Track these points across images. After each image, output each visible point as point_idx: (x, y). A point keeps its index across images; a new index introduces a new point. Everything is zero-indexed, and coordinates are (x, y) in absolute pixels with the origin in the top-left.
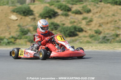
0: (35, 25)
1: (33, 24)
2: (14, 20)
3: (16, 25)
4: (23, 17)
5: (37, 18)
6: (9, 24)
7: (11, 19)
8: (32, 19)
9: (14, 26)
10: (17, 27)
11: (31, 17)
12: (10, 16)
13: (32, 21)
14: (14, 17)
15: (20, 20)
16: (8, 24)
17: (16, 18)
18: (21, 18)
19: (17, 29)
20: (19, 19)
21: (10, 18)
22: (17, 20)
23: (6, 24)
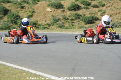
0: (64, 15)
1: (63, 14)
2: (49, 12)
3: (51, 15)
4: (56, 10)
5: (66, 11)
6: (46, 15)
7: (47, 11)
8: (62, 11)
9: (49, 16)
10: (51, 17)
11: (61, 9)
12: (47, 9)
13: (62, 12)
14: (49, 10)
16: (45, 14)
17: (51, 10)
18: (54, 10)
19: (51, 18)
21: (46, 10)
23: (43, 14)
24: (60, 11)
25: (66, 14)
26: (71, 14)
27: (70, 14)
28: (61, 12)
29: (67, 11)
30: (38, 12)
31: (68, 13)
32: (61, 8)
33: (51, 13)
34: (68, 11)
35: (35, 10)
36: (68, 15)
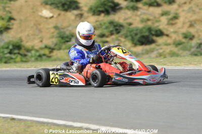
2: (46, 18)
3: (51, 26)
4: (63, 13)
5: (86, 14)
6: (39, 24)
7: (41, 17)
8: (77, 15)
9: (48, 29)
10: (53, 30)
11: (76, 12)
12: (41, 11)
13: (78, 19)
14: (46, 13)
15: (57, 17)
16: (37, 24)
17: (51, 15)
18: (59, 15)
19: (53, 33)
20: (55, 16)
21: (40, 14)
22: (52, 17)
23: (35, 25)
24: (71, 15)
26: (98, 23)
27: (97, 21)
28: (76, 18)
29: (88, 17)
30: (22, 18)
32: (74, 9)
33: (50, 20)
34: (90, 15)
35: (15, 15)
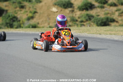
0: (73, 16)
1: (71, 15)
2: (54, 12)
4: (63, 9)
5: (75, 10)
8: (70, 11)
11: (70, 9)
12: (52, 9)
13: (71, 13)
14: (54, 9)
15: (60, 12)
17: (57, 10)
18: (61, 10)
21: (51, 10)
22: (57, 12)
23: (47, 16)
24: (68, 11)
25: (76, 15)
26: (81, 15)
29: (76, 12)
30: (41, 12)
31: (78, 14)
32: (69, 7)
36: (77, 16)
